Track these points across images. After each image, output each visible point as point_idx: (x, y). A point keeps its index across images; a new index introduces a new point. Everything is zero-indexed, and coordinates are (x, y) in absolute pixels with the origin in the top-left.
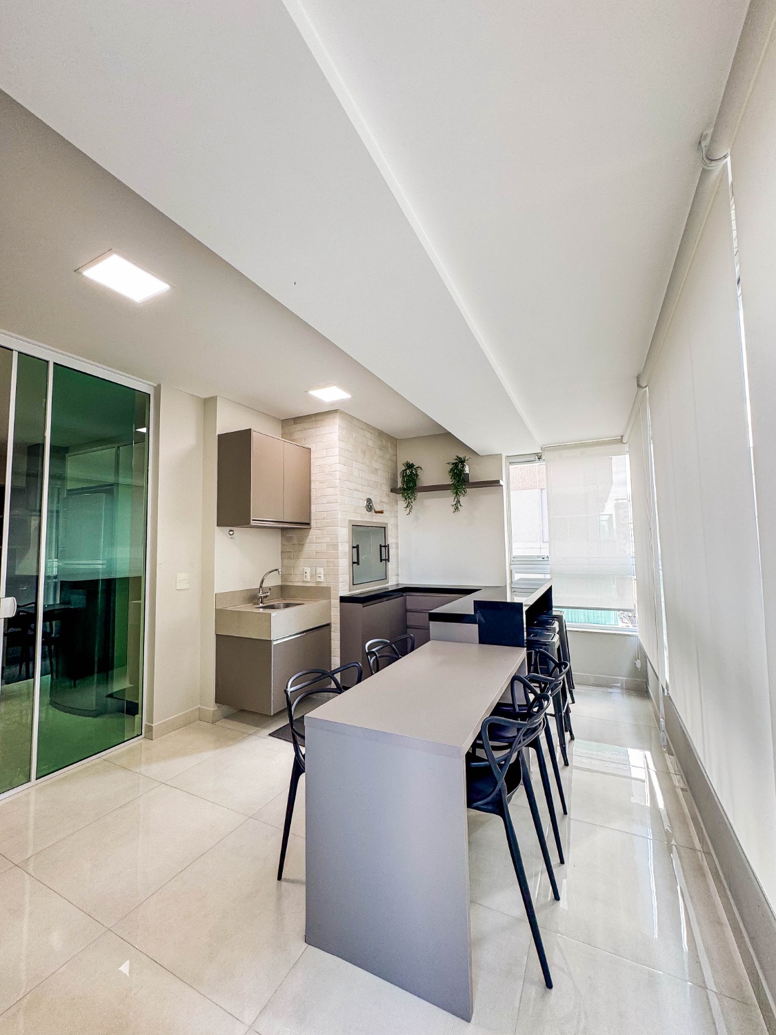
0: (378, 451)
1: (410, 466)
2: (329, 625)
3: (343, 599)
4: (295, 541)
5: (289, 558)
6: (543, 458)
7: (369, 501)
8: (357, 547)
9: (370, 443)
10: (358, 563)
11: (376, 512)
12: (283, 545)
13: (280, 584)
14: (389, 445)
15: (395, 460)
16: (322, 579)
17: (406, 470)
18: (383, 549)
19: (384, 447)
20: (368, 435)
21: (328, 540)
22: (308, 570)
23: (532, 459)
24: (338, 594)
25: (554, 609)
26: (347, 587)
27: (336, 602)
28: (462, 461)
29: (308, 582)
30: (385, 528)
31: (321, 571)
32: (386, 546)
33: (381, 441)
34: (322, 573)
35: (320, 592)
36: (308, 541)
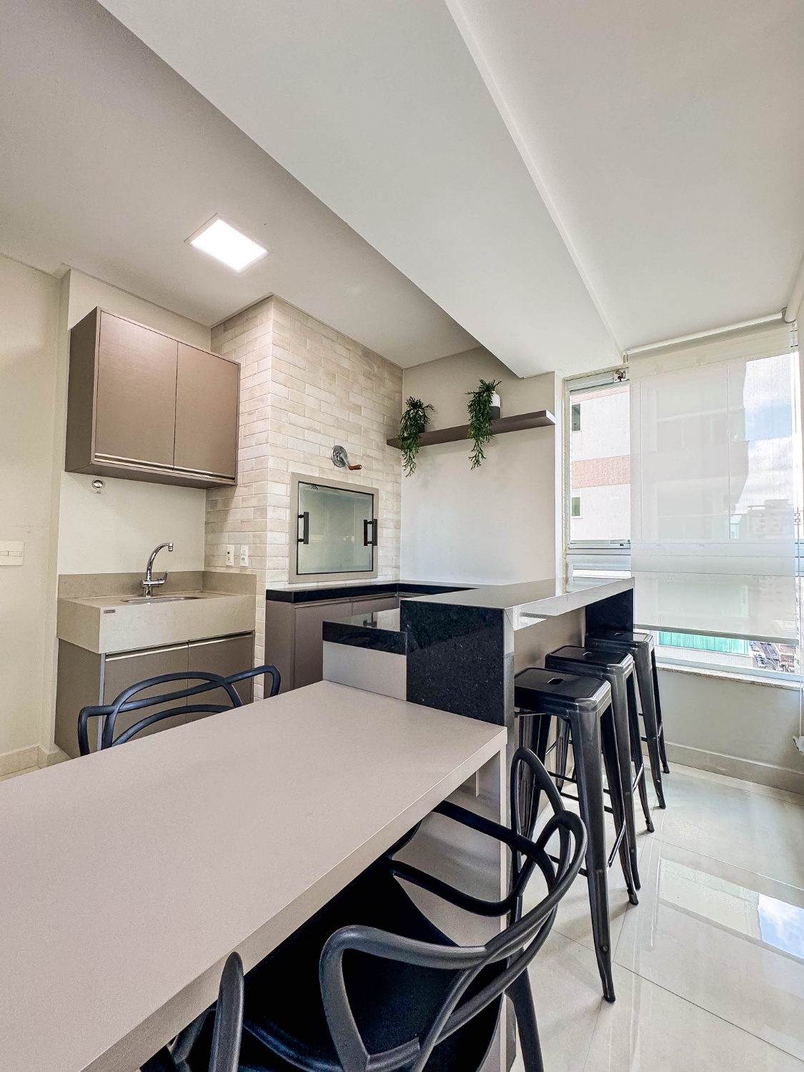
0: (361, 379)
1: (415, 405)
2: (251, 633)
3: (271, 595)
4: (220, 507)
5: (214, 531)
6: (627, 376)
7: (339, 451)
8: (305, 516)
9: (345, 364)
10: (305, 541)
11: (352, 468)
12: (207, 513)
13: (203, 570)
14: (386, 375)
15: (397, 399)
16: (246, 563)
17: (410, 410)
18: (370, 527)
19: (375, 375)
20: (340, 350)
21: (254, 502)
22: (231, 549)
23: (609, 380)
24: (264, 587)
25: (635, 630)
26: (285, 577)
27: (261, 599)
28: (488, 389)
29: (231, 567)
30: (373, 495)
31: (245, 550)
32: (374, 523)
33: (370, 366)
34: (247, 553)
35: (242, 582)
36: (233, 506)
